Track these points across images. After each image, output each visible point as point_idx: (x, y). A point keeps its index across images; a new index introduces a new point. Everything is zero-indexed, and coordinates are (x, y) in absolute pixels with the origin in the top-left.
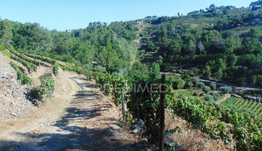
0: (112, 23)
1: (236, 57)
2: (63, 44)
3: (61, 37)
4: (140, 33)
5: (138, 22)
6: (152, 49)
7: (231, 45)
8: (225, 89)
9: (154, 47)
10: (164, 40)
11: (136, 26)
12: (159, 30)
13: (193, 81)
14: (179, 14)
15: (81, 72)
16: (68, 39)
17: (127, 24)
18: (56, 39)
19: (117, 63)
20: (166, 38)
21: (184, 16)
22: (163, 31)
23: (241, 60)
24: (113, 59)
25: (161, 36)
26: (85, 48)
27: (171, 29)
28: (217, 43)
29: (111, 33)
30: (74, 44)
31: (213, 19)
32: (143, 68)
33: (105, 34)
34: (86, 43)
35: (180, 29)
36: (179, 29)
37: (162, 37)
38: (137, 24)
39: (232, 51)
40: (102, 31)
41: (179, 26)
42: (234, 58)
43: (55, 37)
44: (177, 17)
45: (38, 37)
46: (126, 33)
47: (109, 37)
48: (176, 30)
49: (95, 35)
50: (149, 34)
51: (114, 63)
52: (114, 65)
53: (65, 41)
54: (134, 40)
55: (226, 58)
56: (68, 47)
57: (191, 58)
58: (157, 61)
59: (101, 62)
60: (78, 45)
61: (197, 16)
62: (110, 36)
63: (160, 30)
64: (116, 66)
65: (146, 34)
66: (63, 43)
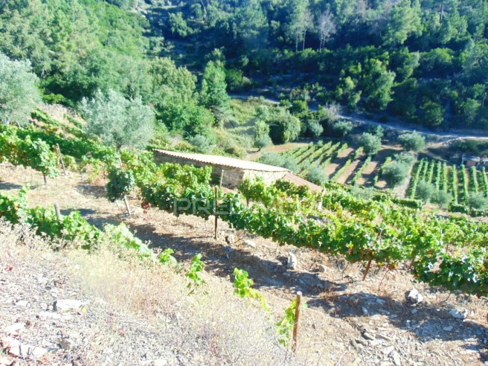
6: (182, 34)
9: (187, 31)
10: (212, 11)
23: (427, 62)
24: (78, 44)
39: (404, 39)
51: (85, 58)
52: (84, 65)
54: (130, 9)
57: (297, 56)
64: (94, 71)
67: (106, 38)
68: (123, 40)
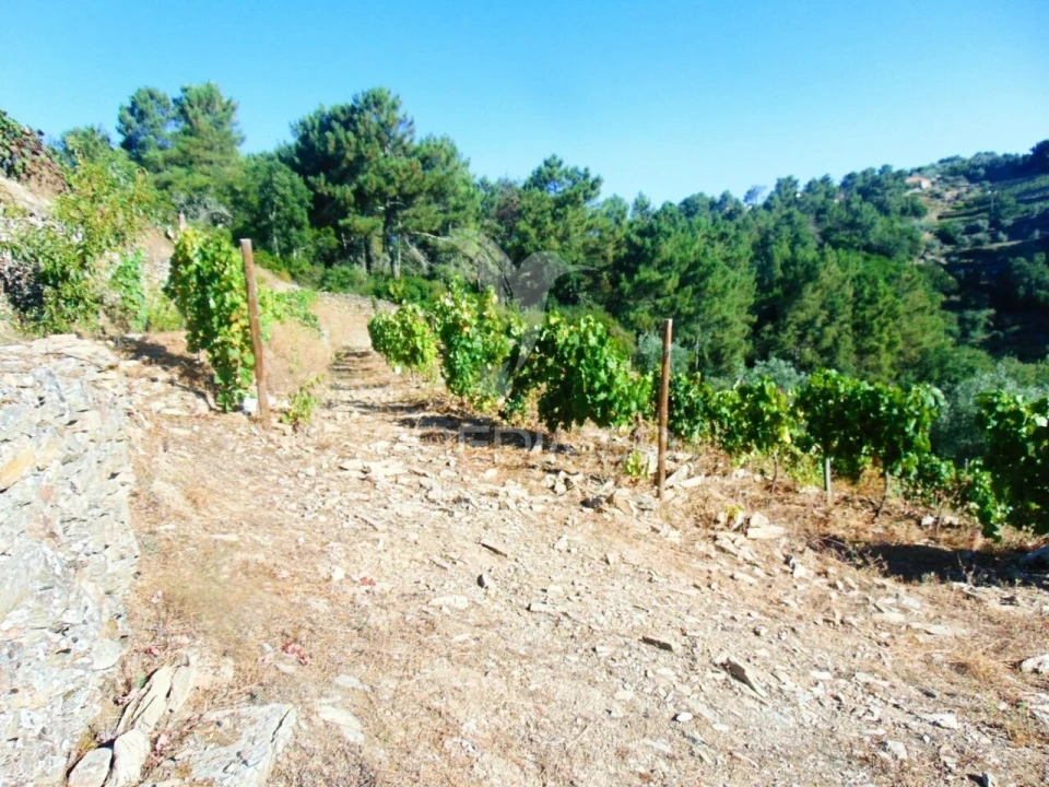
4: (932, 225)
5: (909, 181)
11: (908, 193)
16: (581, 198)
17: (860, 184)
29: (790, 223)
30: (619, 235)
33: (759, 229)
38: (909, 188)
45: (386, 176)
46: (873, 224)
53: (560, 211)
60: (649, 233)
62: (784, 236)
65: (977, 230)
66: (551, 227)
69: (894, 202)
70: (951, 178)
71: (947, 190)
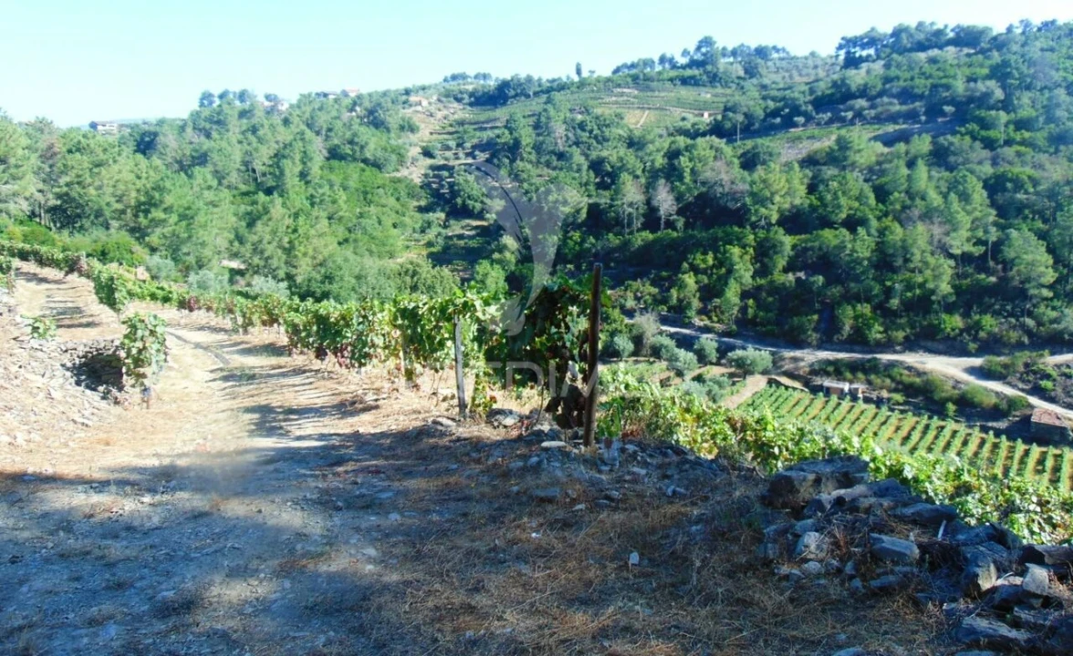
0: (306, 99)
1: (788, 241)
2: (89, 185)
3: (78, 155)
4: (423, 141)
5: (413, 99)
6: (474, 207)
7: (773, 194)
8: (747, 358)
9: (482, 202)
10: (523, 171)
11: (408, 112)
12: (503, 134)
13: (634, 332)
14: (579, 72)
15: (197, 301)
16: (111, 162)
17: (367, 104)
18: (51, 162)
19: (331, 264)
20: (529, 166)
21: (598, 80)
22: (515, 134)
23: (806, 250)
24: (315, 250)
25: (508, 158)
26: (193, 203)
27: (547, 128)
28: (722, 186)
29: (302, 139)
30: (139, 184)
31: (709, 96)
32: (437, 286)
33: (277, 142)
34: (195, 183)
35: (584, 130)
36: (579, 131)
37: (512, 161)
38: (411, 106)
39: (775, 218)
40: (261, 133)
41: (579, 117)
42: (782, 243)
43: (48, 155)
44: (573, 84)
46: (367, 143)
47: (293, 159)
48: (570, 135)
49: (229, 148)
50: (459, 145)
51: (321, 265)
52: (319, 272)
53: (96, 170)
54: (398, 170)
55: (753, 243)
56: (113, 200)
57: (626, 244)
58: (496, 256)
59: (262, 263)
60: (158, 188)
61: (648, 79)
62: (297, 151)
63: (507, 132)
64: (329, 278)
65: (448, 148)
66: (89, 180)
67: (354, 221)
68: (380, 223)
69: (393, 122)
70: (444, 99)
71: (439, 110)
